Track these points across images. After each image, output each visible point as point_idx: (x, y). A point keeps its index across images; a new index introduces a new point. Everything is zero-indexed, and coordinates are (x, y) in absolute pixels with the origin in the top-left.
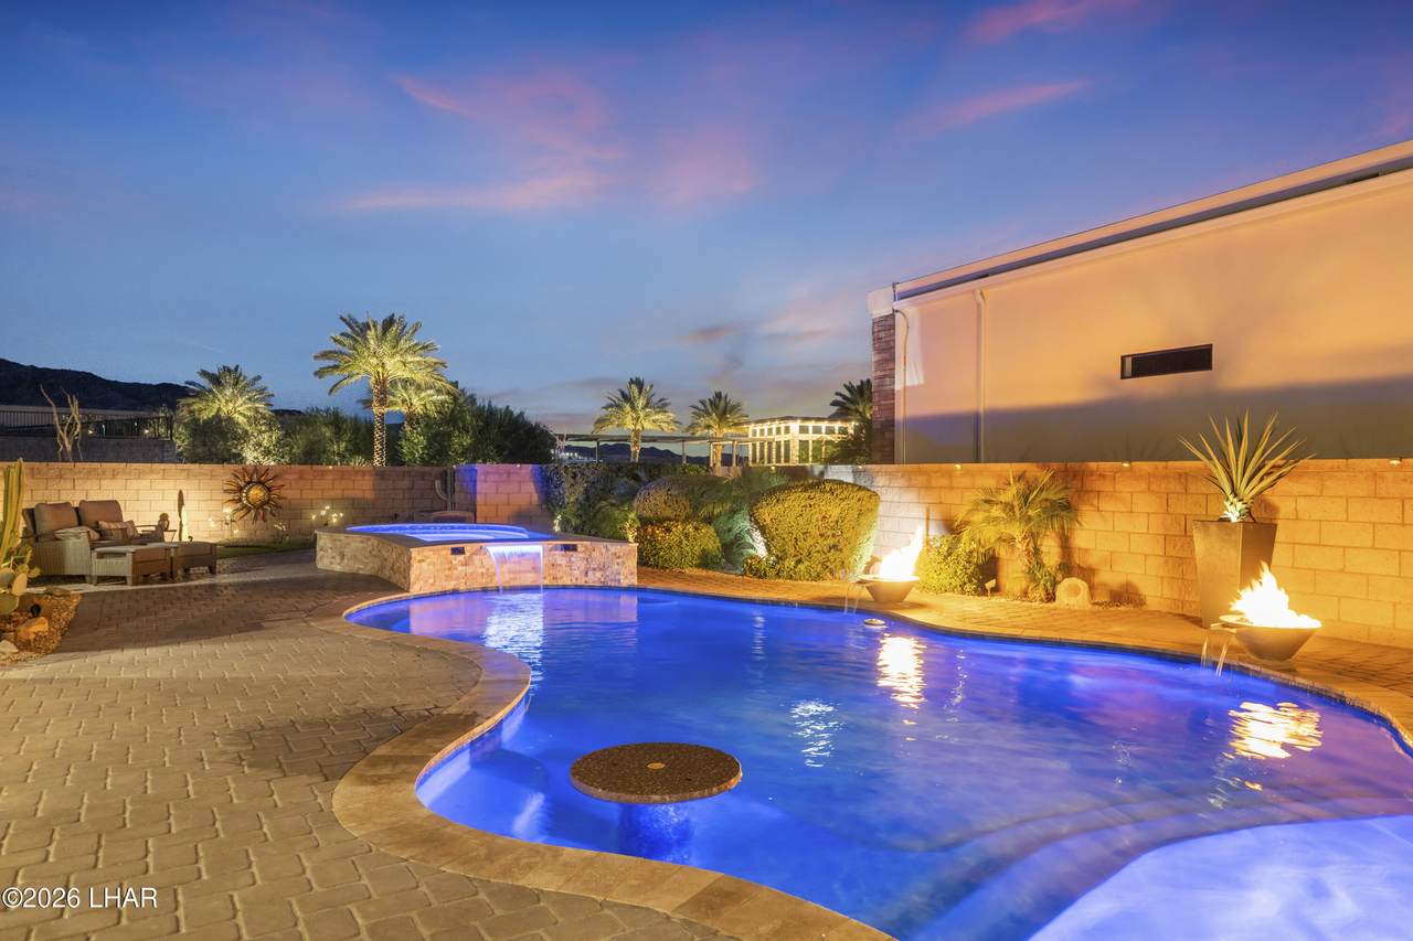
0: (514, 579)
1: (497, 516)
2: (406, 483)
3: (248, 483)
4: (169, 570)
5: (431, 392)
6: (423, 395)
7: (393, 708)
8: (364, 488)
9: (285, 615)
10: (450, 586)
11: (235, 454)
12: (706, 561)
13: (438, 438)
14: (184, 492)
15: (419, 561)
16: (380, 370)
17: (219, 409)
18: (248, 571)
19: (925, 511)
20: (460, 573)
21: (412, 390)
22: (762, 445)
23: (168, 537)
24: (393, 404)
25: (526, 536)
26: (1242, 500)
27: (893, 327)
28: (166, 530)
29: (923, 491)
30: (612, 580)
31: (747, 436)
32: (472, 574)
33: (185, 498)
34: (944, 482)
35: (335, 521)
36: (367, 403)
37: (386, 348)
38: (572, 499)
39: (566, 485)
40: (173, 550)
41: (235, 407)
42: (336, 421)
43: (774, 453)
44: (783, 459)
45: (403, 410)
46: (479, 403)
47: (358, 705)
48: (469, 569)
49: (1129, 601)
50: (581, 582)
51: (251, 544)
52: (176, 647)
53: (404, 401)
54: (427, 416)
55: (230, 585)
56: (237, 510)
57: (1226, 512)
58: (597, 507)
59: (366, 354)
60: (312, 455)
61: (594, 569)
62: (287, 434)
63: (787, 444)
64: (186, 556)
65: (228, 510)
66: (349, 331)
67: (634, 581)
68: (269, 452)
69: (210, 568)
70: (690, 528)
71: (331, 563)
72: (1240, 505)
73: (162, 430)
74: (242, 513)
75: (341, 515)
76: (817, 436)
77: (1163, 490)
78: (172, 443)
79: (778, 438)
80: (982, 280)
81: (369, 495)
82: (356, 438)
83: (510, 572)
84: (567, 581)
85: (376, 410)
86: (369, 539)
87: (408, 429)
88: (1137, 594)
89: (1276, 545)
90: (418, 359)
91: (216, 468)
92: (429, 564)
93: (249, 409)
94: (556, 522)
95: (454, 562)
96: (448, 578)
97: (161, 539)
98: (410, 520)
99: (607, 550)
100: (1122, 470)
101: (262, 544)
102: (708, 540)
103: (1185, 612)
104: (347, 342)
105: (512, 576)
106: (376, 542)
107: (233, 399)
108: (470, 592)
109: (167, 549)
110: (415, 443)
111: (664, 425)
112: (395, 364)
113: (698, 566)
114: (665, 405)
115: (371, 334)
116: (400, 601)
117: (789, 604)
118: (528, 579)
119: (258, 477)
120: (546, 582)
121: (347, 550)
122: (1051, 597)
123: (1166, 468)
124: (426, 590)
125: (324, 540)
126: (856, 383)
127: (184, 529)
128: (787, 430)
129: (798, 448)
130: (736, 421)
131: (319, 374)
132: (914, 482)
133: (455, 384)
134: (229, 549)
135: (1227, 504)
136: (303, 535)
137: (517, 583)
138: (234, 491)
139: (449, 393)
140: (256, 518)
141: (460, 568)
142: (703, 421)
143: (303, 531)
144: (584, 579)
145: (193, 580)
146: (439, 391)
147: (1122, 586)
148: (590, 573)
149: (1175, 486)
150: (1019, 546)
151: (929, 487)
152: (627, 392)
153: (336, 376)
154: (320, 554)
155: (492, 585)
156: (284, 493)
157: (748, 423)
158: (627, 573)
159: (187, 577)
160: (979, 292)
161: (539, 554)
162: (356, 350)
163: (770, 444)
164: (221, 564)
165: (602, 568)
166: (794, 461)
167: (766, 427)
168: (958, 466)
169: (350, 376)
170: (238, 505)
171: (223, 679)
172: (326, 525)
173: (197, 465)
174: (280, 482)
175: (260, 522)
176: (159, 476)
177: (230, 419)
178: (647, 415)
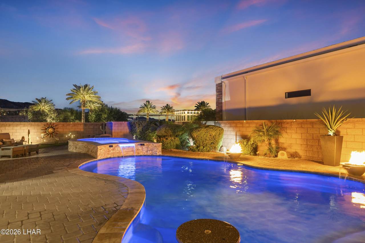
0: (127, 154)
1: (118, 135)
2: (92, 127)
3: (48, 127)
4: (24, 153)
5: (96, 104)
6: (94, 105)
7: (102, 206)
8: (81, 128)
9: (60, 168)
10: (109, 156)
11: (44, 120)
12: (177, 147)
13: (98, 115)
14: (30, 130)
15: (100, 150)
16: (83, 98)
17: (40, 108)
18: (48, 152)
19: (235, 133)
20: (112, 152)
21: (91, 103)
22: (178, 117)
23: (24, 143)
24: (87, 107)
25: (128, 141)
26: (333, 130)
27: (222, 86)
28: (24, 141)
29: (234, 128)
30: (154, 153)
31: (174, 114)
32: (115, 153)
33: (30, 131)
34: (241, 125)
35: (72, 137)
36: (80, 107)
37: (85, 93)
38: (138, 131)
39: (137, 127)
40: (25, 147)
41: (45, 108)
42: (72, 111)
43: (181, 118)
44: (183, 120)
45: (89, 108)
46: (108, 106)
47: (89, 206)
48: (114, 151)
49: (297, 157)
50: (146, 154)
51: (49, 144)
52: (24, 181)
53: (89, 106)
54: (95, 110)
55: (43, 157)
56: (45, 135)
57: (329, 133)
58: (145, 133)
59: (80, 94)
60: (65, 120)
61: (149, 151)
62: (59, 114)
63: (184, 116)
64: (29, 149)
65: (42, 135)
66: (75, 88)
67: (161, 154)
68: (54, 119)
69: (37, 152)
70: (173, 138)
71: (73, 150)
72: (333, 131)
73: (25, 114)
74: (46, 135)
75: (74, 135)
76: (192, 114)
77: (306, 127)
78: (27, 117)
79: (182, 115)
80: (246, 74)
81: (82, 130)
82: (77, 115)
83: (126, 152)
84: (141, 154)
85: (82, 108)
86: (84, 143)
87: (90, 113)
88: (299, 155)
89: (343, 142)
90: (94, 95)
91: (39, 123)
92: (103, 150)
93: (49, 108)
94: (134, 137)
95: (110, 149)
96: (108, 154)
97: (22, 144)
98: (93, 137)
99: (153, 145)
100: (294, 122)
101: (52, 144)
102: (177, 141)
103: (313, 160)
104: (75, 91)
105: (126, 153)
106: (86, 144)
107: (44, 106)
108: (114, 158)
109: (24, 147)
110: (93, 117)
111: (155, 112)
112: (87, 97)
113: (175, 148)
114: (155, 107)
115: (81, 89)
116: (95, 161)
117: (206, 160)
118: (131, 154)
119: (51, 126)
120: (136, 154)
121: (78, 146)
122: (276, 156)
123: (307, 121)
124: (102, 158)
125: (70, 143)
126: (201, 102)
127: (30, 140)
128: (184, 113)
129: (187, 117)
130: (172, 111)
131: (67, 99)
132: (232, 125)
133: (102, 102)
134: (43, 145)
135: (329, 131)
136: (64, 141)
137: (128, 155)
138: (44, 130)
139: (101, 104)
140: (50, 137)
141: (112, 151)
142: (164, 111)
143: (63, 140)
144: (147, 153)
145: (31, 156)
146: (98, 104)
147: (294, 153)
148: (148, 152)
149: (309, 126)
150: (266, 142)
151: (236, 127)
152: (146, 104)
153: (72, 99)
154: (69, 147)
155: (121, 156)
156: (58, 130)
157: (175, 111)
158: (159, 151)
159: (30, 155)
160: (245, 77)
161: (134, 147)
162: (77, 93)
163: (180, 116)
164: (40, 150)
165: (152, 150)
166: (186, 120)
167: (179, 112)
168: (245, 121)
169: (76, 100)
170: (45, 133)
171: (40, 195)
172: (70, 138)
173: (34, 123)
174: (57, 127)
175: (52, 138)
176: (23, 126)
177: (43, 111)
178: (151, 110)
